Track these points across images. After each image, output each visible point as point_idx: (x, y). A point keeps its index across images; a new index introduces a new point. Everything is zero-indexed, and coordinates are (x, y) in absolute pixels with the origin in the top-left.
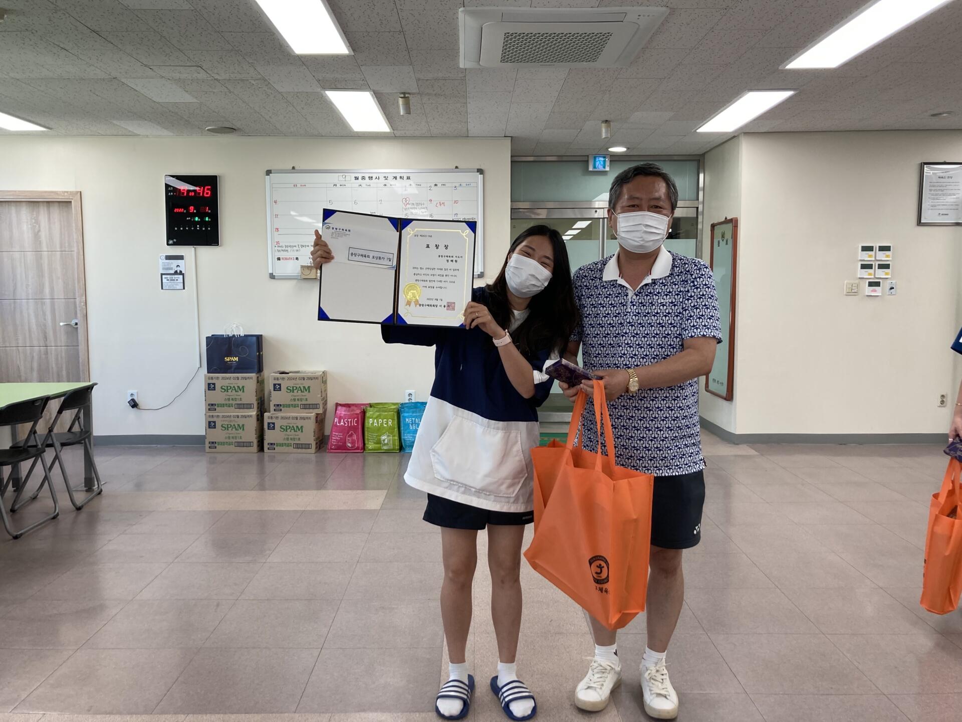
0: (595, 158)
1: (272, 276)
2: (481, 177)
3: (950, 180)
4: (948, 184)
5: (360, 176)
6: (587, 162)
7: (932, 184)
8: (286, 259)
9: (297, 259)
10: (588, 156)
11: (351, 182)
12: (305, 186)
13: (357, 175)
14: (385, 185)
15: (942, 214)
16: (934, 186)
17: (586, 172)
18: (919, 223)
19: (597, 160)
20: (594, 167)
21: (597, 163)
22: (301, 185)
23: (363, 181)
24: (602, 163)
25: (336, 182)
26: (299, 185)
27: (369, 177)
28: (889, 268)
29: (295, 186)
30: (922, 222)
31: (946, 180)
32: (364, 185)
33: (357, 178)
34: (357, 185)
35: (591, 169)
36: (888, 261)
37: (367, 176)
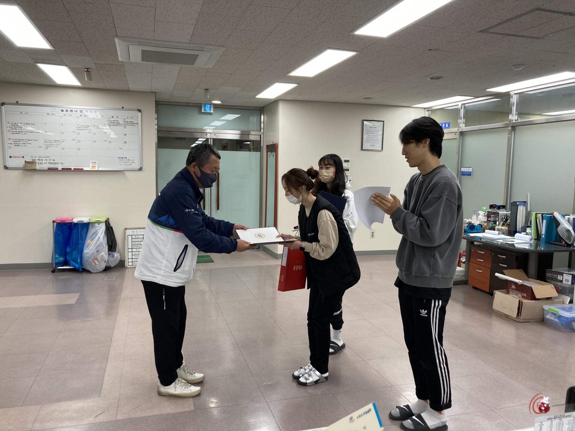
0: (205, 105)
1: (6, 168)
2: (140, 114)
3: (375, 129)
4: (374, 131)
5: (65, 110)
6: (201, 107)
7: (368, 130)
8: (16, 157)
9: (23, 157)
10: (201, 104)
11: (59, 113)
12: (28, 113)
13: (62, 109)
14: (81, 116)
15: (372, 145)
16: (368, 132)
17: (200, 112)
18: (362, 149)
19: (206, 106)
20: (205, 110)
21: (206, 108)
22: (25, 113)
23: (67, 113)
24: (209, 108)
25: (49, 112)
26: (24, 113)
27: (71, 110)
28: (349, 171)
29: (21, 113)
30: (363, 148)
31: (374, 129)
32: (67, 115)
33: (62, 111)
34: (63, 115)
35: (203, 111)
36: (348, 167)
37: (69, 110)
